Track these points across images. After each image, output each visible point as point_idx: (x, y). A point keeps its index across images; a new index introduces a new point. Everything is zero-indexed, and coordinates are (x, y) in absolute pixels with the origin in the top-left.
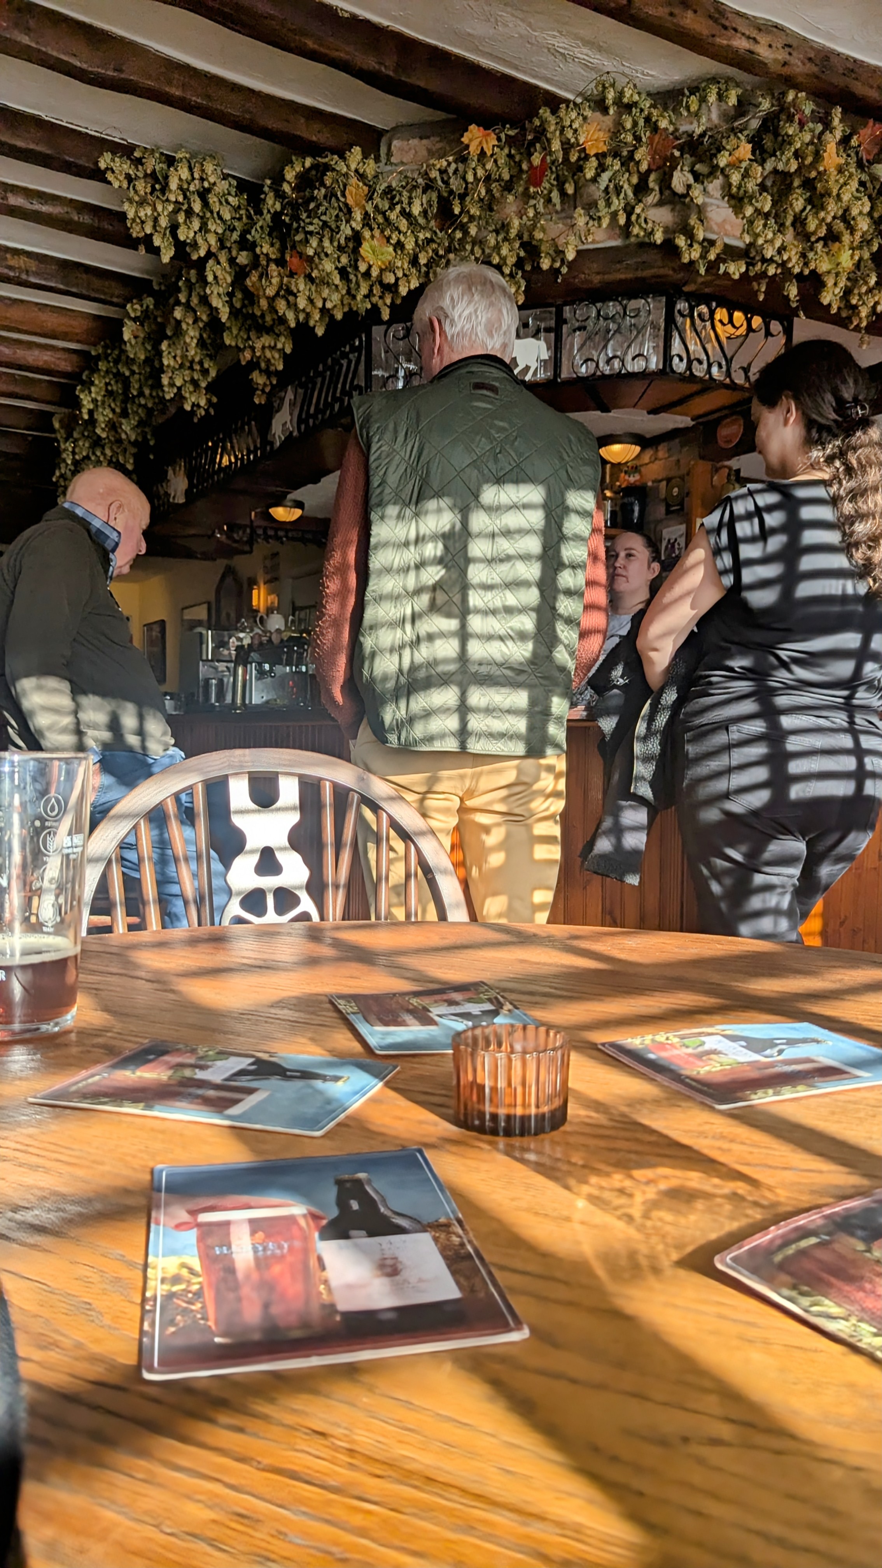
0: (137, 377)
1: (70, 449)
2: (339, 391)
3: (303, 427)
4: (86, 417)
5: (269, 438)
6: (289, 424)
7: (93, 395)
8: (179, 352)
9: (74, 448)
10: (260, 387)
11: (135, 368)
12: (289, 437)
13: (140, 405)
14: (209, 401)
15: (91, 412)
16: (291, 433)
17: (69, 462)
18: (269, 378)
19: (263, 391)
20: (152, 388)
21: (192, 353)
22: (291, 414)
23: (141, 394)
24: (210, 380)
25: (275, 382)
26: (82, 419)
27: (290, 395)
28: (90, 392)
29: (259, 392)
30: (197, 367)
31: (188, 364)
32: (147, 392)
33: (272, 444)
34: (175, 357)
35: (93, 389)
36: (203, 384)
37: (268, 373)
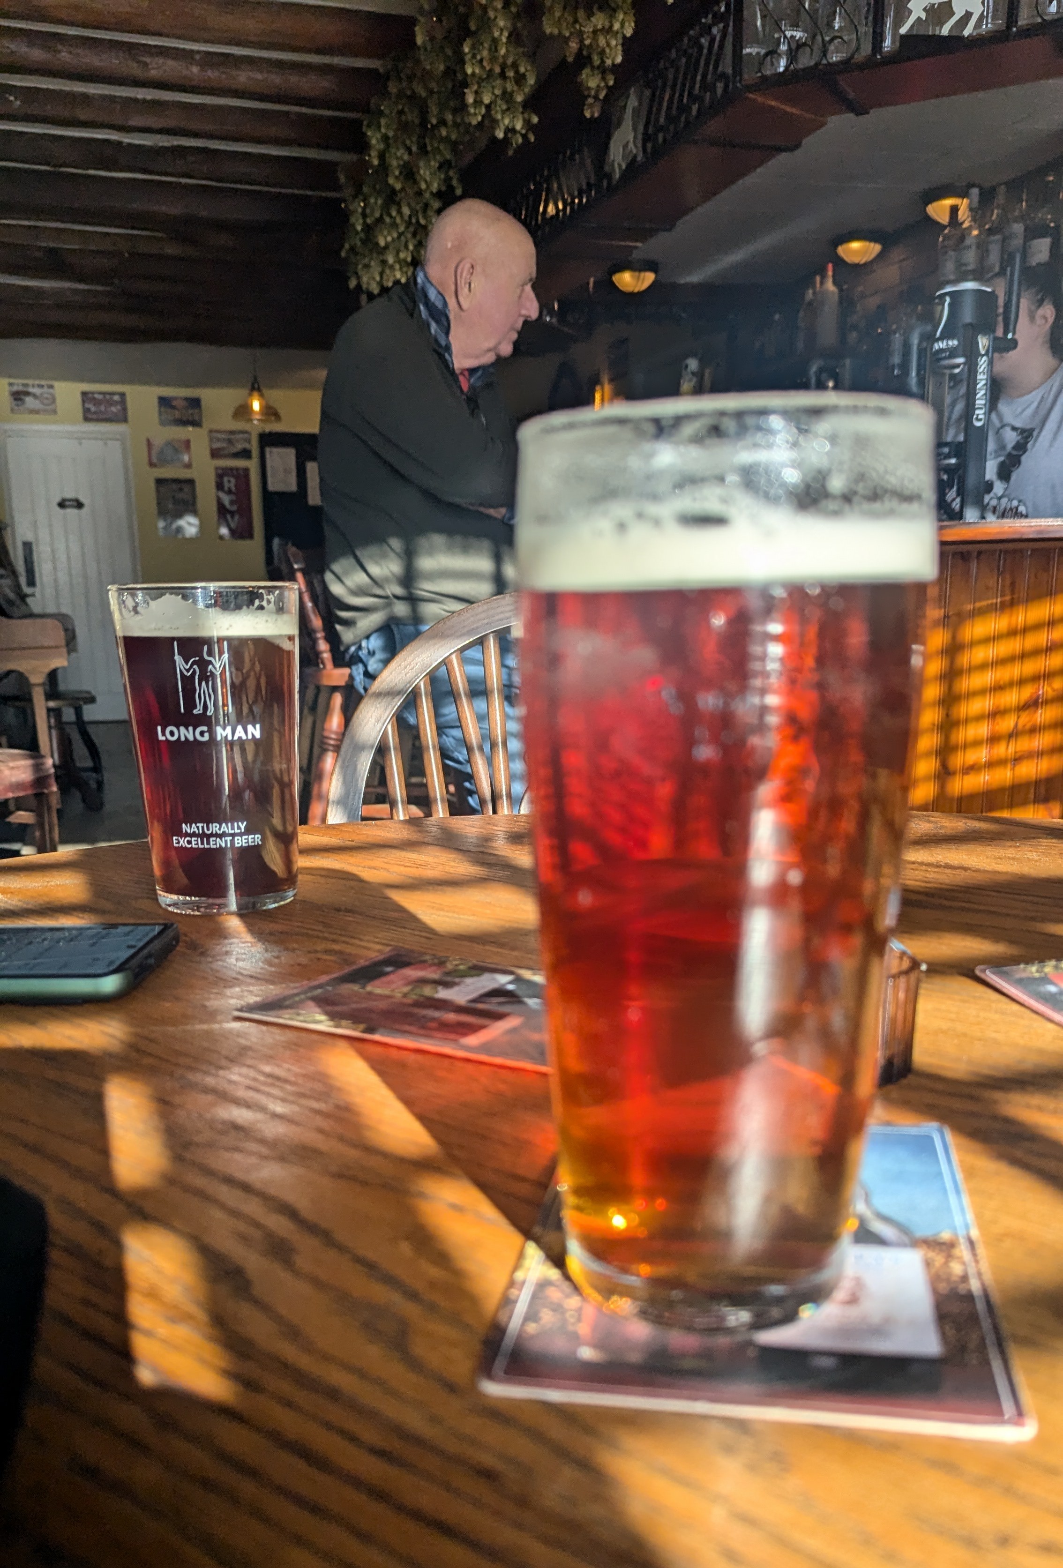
0: (436, 96)
1: (360, 210)
2: (697, 86)
3: (649, 146)
4: (376, 162)
5: (607, 168)
6: (631, 145)
7: (383, 130)
8: (485, 53)
9: (364, 208)
10: (593, 93)
11: (433, 85)
12: (632, 164)
13: (442, 140)
14: (527, 122)
15: (382, 156)
16: (635, 156)
17: (359, 228)
18: (603, 79)
19: (596, 98)
20: (455, 111)
21: (503, 51)
22: (635, 129)
23: (442, 122)
24: (527, 90)
25: (611, 83)
26: (372, 166)
27: (633, 102)
28: (379, 127)
29: (590, 101)
30: (511, 74)
31: (497, 70)
32: (449, 117)
33: (609, 177)
34: (481, 61)
35: (383, 122)
36: (519, 98)
37: (603, 71)
